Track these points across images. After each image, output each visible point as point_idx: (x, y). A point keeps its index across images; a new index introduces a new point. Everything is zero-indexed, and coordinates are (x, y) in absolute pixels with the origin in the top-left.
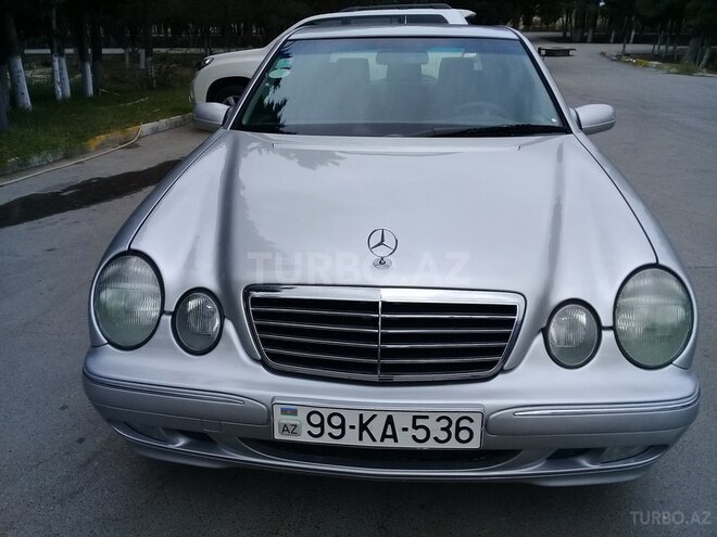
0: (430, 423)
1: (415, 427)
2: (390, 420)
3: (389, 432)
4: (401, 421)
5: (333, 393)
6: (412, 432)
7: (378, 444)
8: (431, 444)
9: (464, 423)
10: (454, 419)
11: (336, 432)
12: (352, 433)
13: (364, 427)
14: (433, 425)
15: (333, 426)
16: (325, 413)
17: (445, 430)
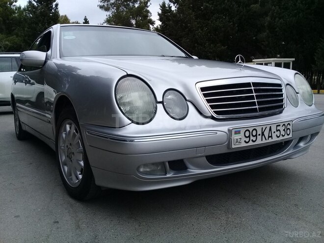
1: (277, 131)
2: (270, 129)
3: (270, 135)
6: (276, 133)
7: (267, 141)
8: (281, 138)
10: (286, 125)
11: (254, 139)
12: (259, 138)
13: (263, 134)
14: (281, 128)
15: (253, 136)
16: (251, 130)
17: (284, 130)
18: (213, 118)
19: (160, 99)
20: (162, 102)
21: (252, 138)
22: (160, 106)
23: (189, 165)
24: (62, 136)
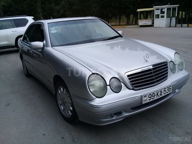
2: (161, 91)
3: (161, 94)
5: (149, 90)
8: (166, 94)
11: (153, 97)
12: (156, 96)
13: (157, 94)
14: (166, 90)
15: (153, 96)
16: (151, 94)
17: (168, 90)
18: (133, 89)
19: (108, 84)
20: (109, 85)
21: (152, 97)
22: (108, 87)
23: (123, 112)
24: (59, 92)
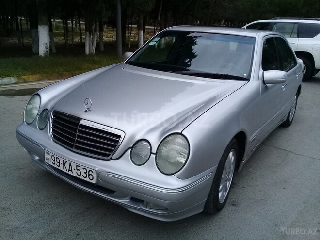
0: (81, 169)
1: (78, 170)
2: (70, 165)
4: (74, 166)
6: (76, 171)
7: (68, 172)
8: (81, 177)
9: (91, 173)
10: (88, 170)
11: (58, 165)
12: (61, 166)
13: (64, 165)
17: (86, 173)
21: (56, 163)
